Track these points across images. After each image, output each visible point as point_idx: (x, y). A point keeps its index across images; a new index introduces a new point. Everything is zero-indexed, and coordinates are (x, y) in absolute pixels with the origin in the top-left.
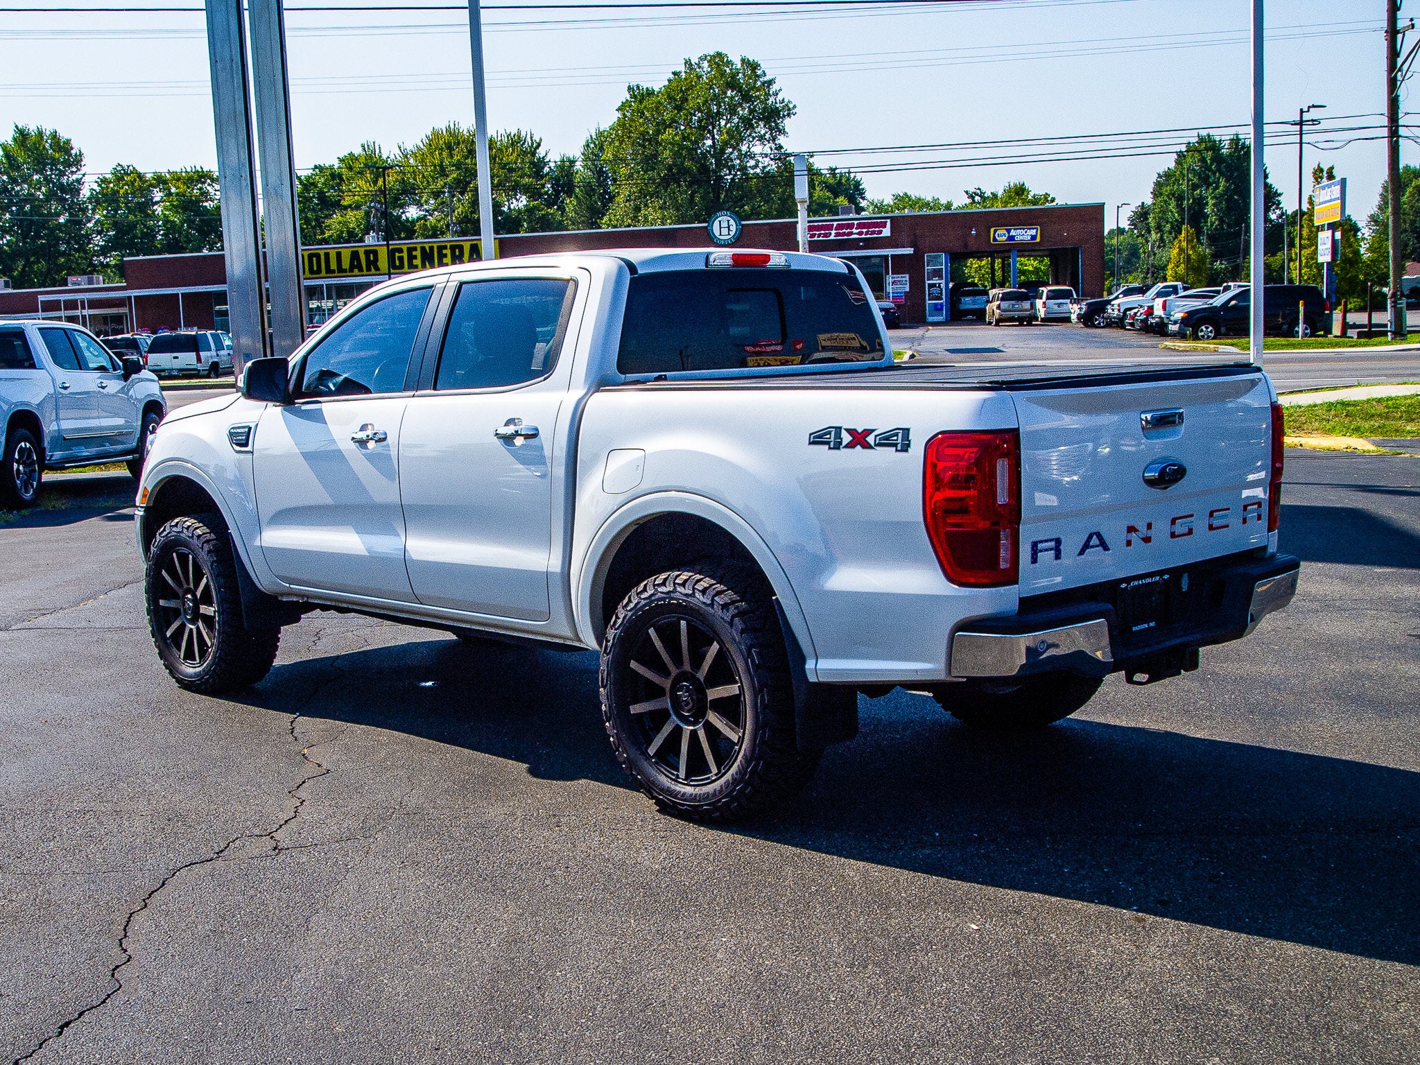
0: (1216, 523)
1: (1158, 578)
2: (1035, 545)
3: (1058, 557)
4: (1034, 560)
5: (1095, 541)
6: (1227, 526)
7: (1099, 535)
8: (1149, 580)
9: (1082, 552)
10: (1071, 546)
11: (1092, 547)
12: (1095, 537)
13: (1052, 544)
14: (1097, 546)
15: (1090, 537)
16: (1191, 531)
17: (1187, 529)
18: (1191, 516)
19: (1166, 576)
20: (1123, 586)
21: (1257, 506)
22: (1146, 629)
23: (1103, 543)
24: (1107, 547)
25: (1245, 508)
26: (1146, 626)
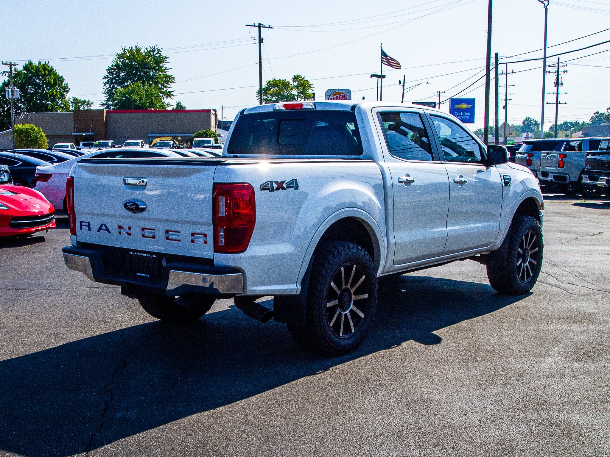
0: (170, 237)
1: (150, 255)
2: (81, 222)
3: (89, 230)
4: (81, 229)
5: (104, 227)
6: (180, 241)
7: (105, 226)
8: (145, 255)
9: (99, 231)
10: (95, 226)
11: (103, 230)
12: (104, 226)
13: (87, 224)
14: (105, 230)
15: (102, 225)
16: (154, 237)
17: (151, 235)
18: (154, 230)
19: (154, 256)
20: (131, 253)
21: (203, 236)
22: (143, 276)
23: (107, 230)
24: (109, 232)
25: (193, 234)
26: (143, 275)
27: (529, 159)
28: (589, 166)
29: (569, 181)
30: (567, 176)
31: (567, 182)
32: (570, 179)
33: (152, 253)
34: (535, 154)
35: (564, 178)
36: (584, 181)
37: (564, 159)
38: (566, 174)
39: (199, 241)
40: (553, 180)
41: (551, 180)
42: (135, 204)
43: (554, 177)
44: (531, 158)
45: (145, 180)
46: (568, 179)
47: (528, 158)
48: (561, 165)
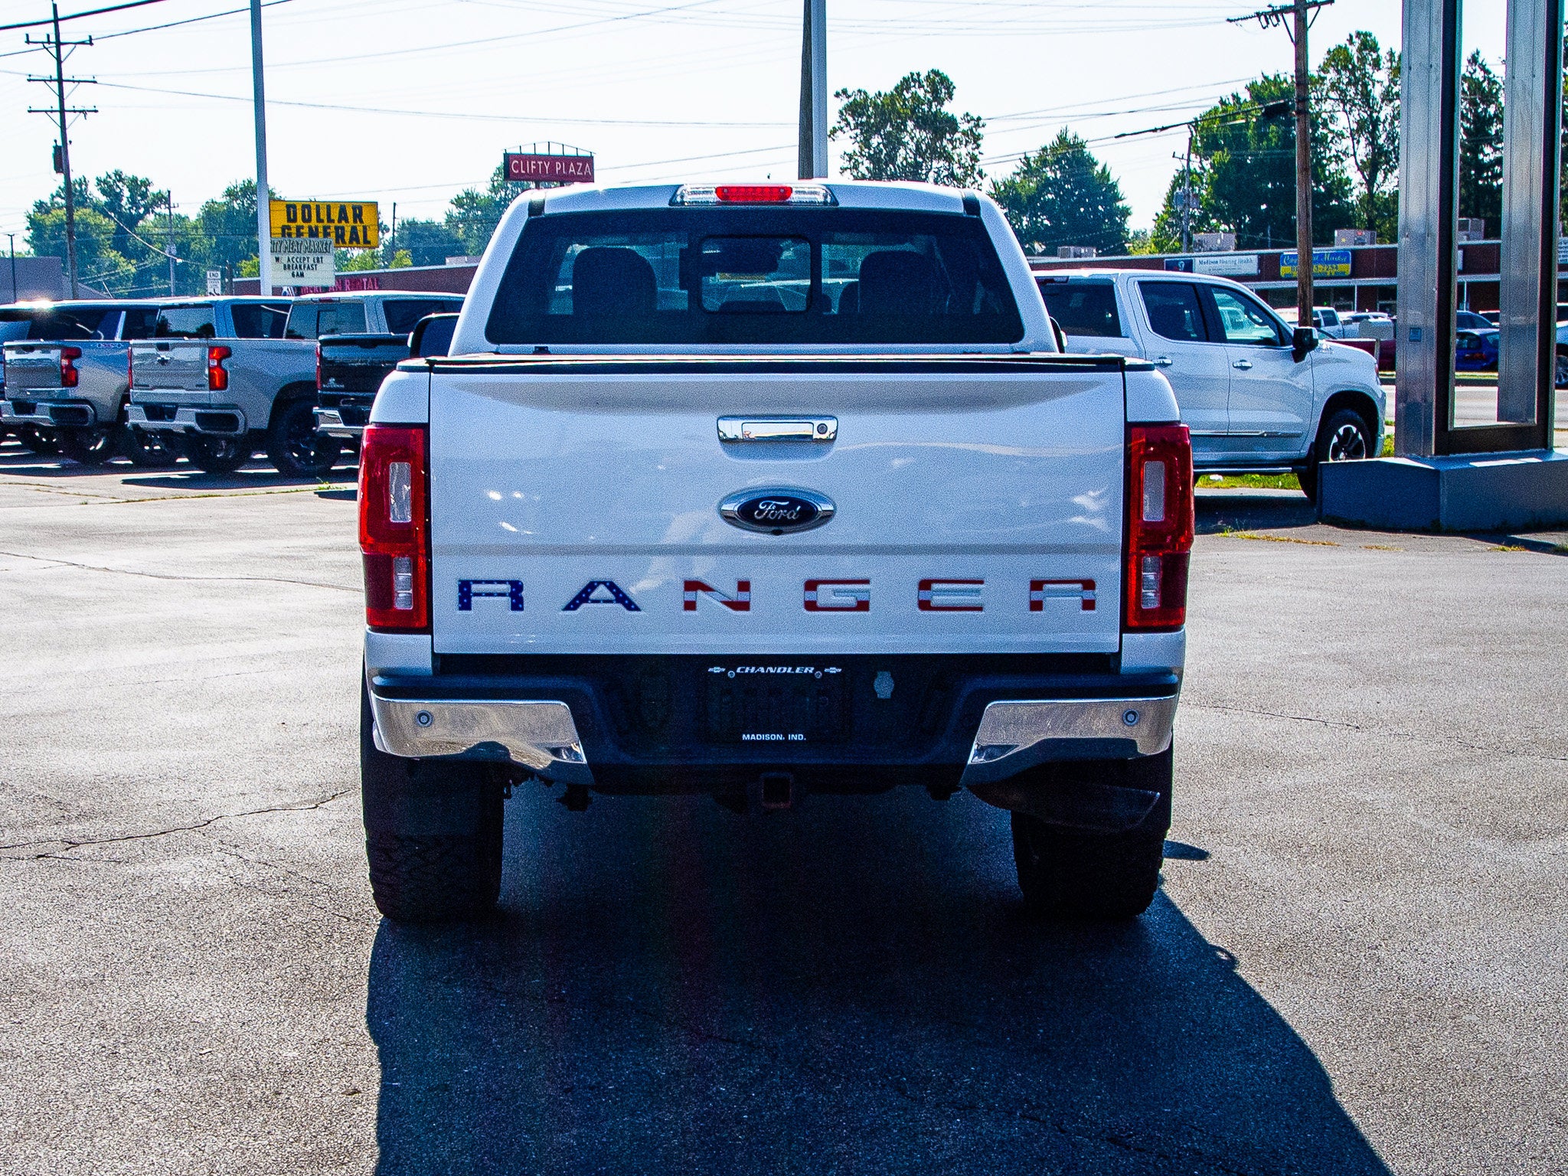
0: (937, 600)
1: (810, 670)
2: (466, 585)
3: (516, 606)
4: (466, 605)
5: (602, 592)
6: (980, 609)
7: (611, 585)
8: (783, 670)
9: (572, 606)
10: (546, 593)
11: (597, 601)
12: (600, 588)
13: (506, 588)
14: (607, 601)
15: (593, 586)
16: (863, 606)
17: (851, 601)
18: (867, 582)
19: (833, 670)
20: (717, 670)
21: (1079, 586)
22: (777, 742)
23: (622, 598)
24: (630, 605)
25: (1036, 585)
26: (780, 737)
27: (70, 368)
28: (336, 382)
29: (245, 429)
30: (237, 412)
31: (240, 431)
32: (246, 424)
33: (820, 661)
34: (85, 352)
35: (231, 421)
36: (322, 425)
37: (225, 363)
38: (235, 406)
39: (1063, 604)
40: (198, 428)
41: (189, 429)
42: (794, 502)
43: (200, 418)
44: (76, 363)
45: (831, 425)
46: (241, 422)
47: (65, 362)
48: (219, 381)
